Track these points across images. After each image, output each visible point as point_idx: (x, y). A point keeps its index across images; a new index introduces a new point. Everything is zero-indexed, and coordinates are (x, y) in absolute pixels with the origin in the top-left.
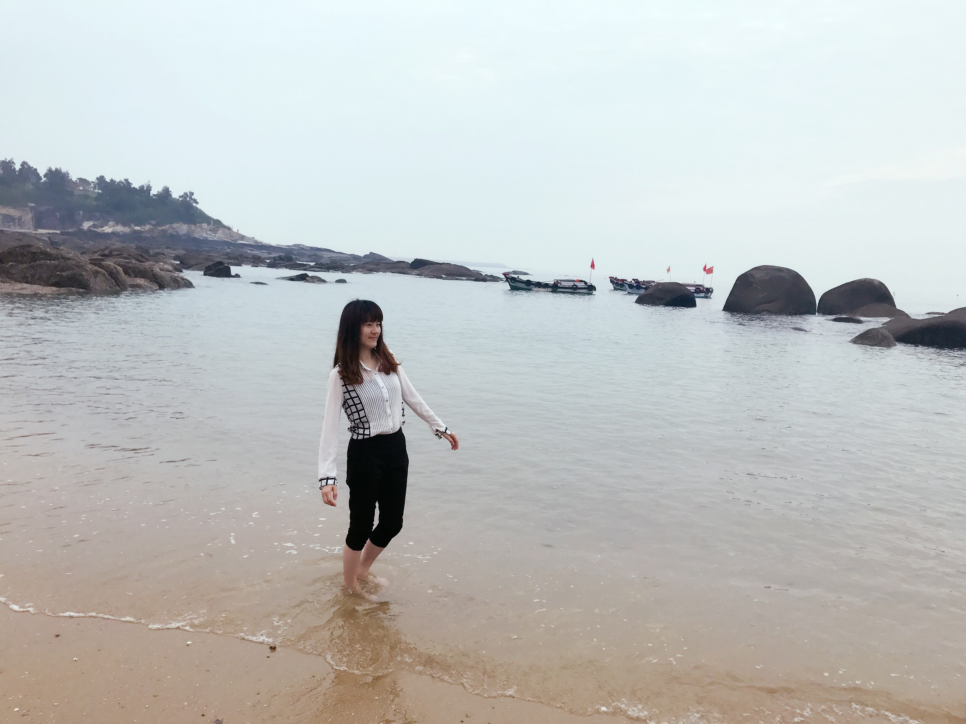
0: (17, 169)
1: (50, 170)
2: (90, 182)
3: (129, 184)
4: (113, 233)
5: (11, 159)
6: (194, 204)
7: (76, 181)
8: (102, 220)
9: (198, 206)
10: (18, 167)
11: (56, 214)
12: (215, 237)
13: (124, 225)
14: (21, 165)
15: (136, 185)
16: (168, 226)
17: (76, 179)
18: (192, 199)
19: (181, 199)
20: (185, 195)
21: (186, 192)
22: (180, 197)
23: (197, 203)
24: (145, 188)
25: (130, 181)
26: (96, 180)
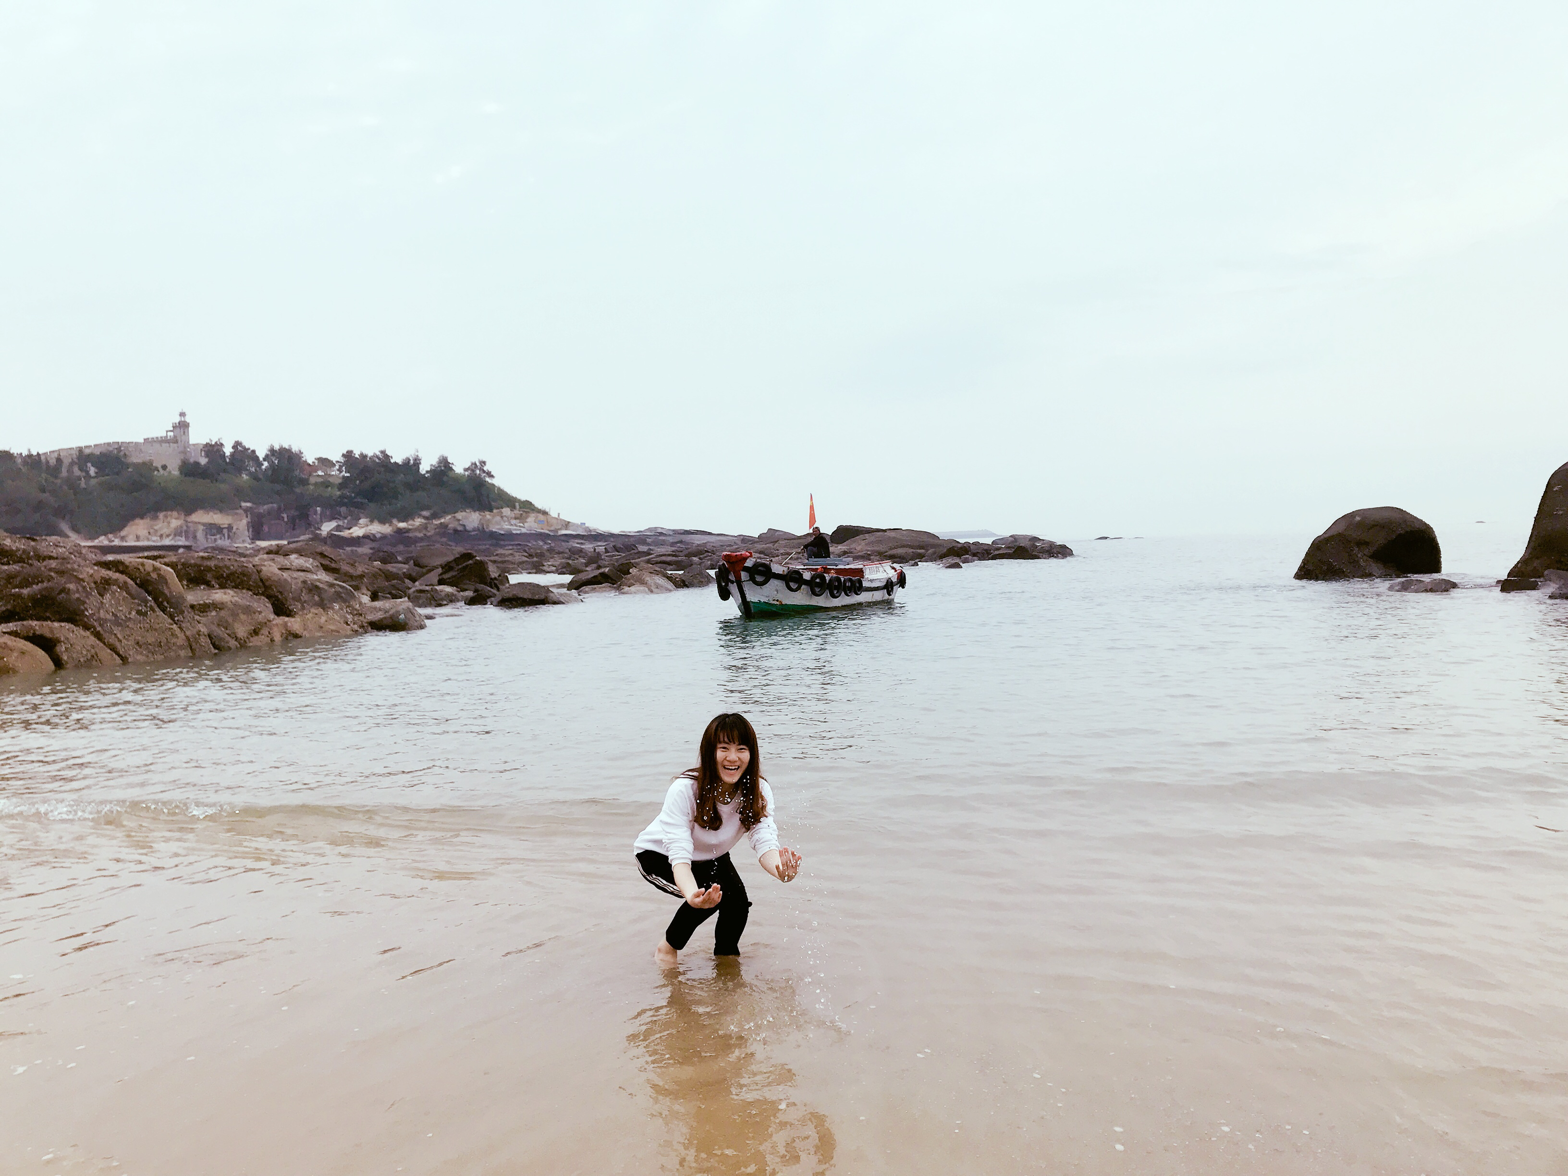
0: (228, 453)
1: (272, 451)
2: (334, 462)
3: (387, 457)
4: (366, 537)
5: (219, 440)
6: (487, 479)
7: (313, 462)
8: (349, 518)
9: (496, 482)
10: (228, 450)
11: (282, 515)
12: (524, 527)
13: (382, 521)
14: (233, 447)
15: (397, 457)
16: (450, 517)
17: (314, 460)
18: (484, 472)
19: (467, 473)
20: (474, 466)
21: (474, 461)
22: (466, 470)
23: (492, 476)
24: (412, 462)
25: (388, 453)
26: (342, 458)
